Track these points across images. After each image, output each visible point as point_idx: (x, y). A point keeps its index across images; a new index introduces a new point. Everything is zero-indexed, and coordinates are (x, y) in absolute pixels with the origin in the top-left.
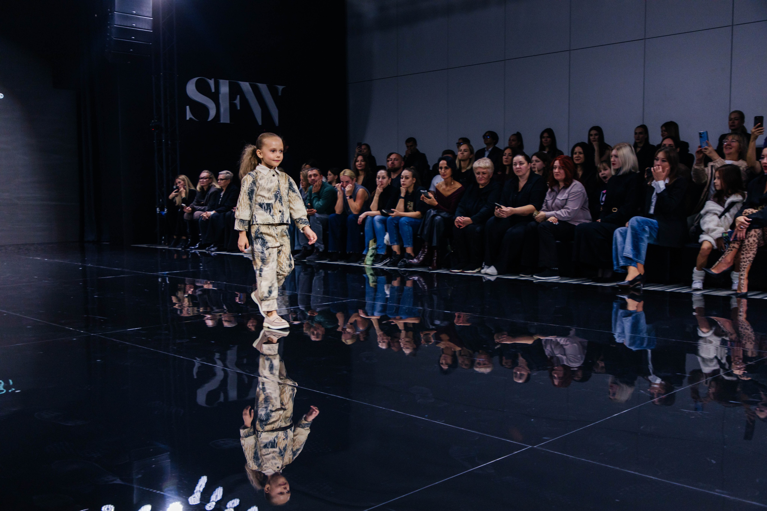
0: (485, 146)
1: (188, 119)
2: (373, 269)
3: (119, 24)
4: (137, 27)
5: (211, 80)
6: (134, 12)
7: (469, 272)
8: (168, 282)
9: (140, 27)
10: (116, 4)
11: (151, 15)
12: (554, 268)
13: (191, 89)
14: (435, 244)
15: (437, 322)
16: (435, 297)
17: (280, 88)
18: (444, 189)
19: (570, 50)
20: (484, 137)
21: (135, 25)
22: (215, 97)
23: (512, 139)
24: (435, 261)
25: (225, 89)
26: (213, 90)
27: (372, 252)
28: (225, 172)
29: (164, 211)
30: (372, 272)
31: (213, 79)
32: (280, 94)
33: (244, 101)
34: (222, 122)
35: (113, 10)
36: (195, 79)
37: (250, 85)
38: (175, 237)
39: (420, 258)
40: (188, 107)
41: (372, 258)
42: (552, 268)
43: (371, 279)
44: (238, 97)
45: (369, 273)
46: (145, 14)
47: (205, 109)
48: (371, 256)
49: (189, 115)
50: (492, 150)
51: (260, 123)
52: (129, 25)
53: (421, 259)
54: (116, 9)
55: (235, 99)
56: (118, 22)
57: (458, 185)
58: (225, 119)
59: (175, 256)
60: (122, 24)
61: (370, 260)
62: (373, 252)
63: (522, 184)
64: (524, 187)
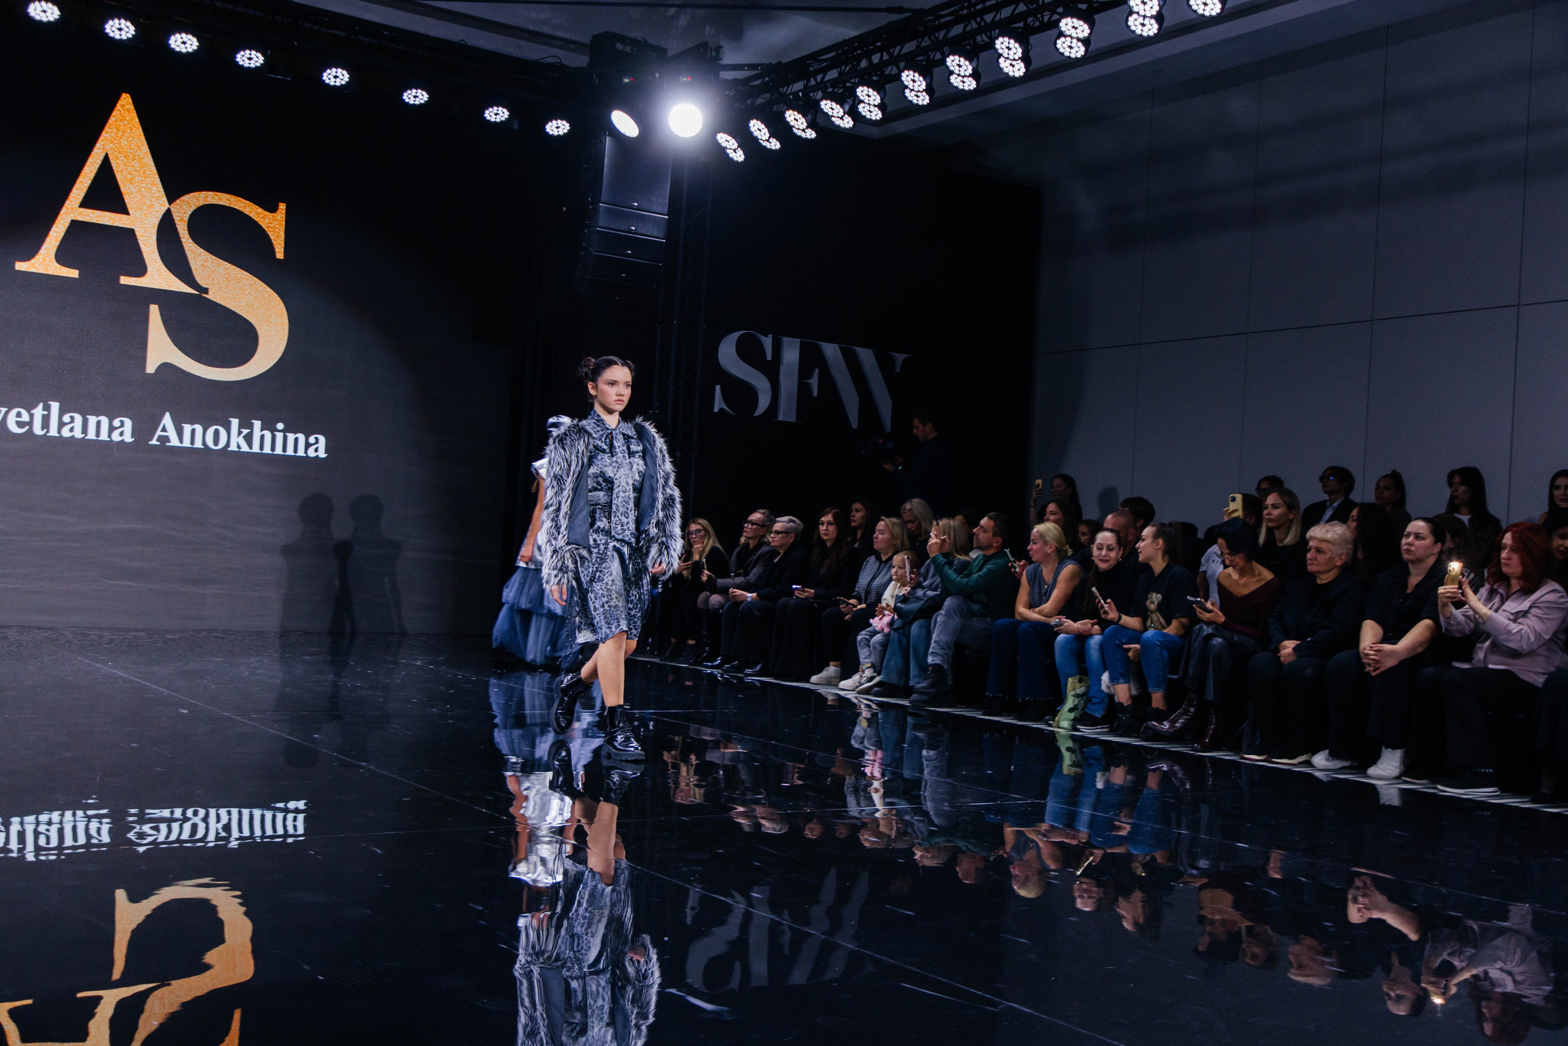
0: (1326, 497)
1: (716, 410)
2: (1073, 738)
3: (606, 226)
4: (639, 232)
5: (766, 336)
6: (636, 204)
7: (1283, 763)
8: (651, 728)
9: (644, 231)
10: (604, 190)
11: (665, 210)
12: (1483, 770)
13: (727, 353)
14: (1210, 695)
15: (1203, 863)
16: (1205, 810)
17: (900, 357)
18: (1236, 582)
19: (1519, 305)
20: (1323, 478)
21: (634, 228)
22: (771, 370)
23: (1382, 484)
24: (1211, 732)
25: (791, 355)
26: (769, 357)
27: (1073, 702)
28: (786, 518)
29: (657, 587)
30: (1070, 744)
31: (771, 336)
32: (898, 370)
33: (827, 380)
34: (780, 419)
35: (597, 200)
36: (736, 335)
37: (842, 350)
38: (673, 640)
39: (1176, 722)
40: (718, 388)
41: (1072, 715)
42: (1479, 770)
43: (1067, 758)
44: (817, 371)
45: (1064, 745)
46: (654, 208)
47: (751, 393)
48: (1071, 710)
49: (719, 404)
50: (1339, 506)
51: (855, 425)
52: (623, 229)
53: (1177, 725)
54: (603, 198)
55: (810, 376)
56: (603, 223)
57: (1268, 575)
58: (787, 413)
59: (671, 678)
60: (612, 227)
61: (1067, 719)
62: (1076, 703)
63: (1414, 580)
64: (1418, 585)
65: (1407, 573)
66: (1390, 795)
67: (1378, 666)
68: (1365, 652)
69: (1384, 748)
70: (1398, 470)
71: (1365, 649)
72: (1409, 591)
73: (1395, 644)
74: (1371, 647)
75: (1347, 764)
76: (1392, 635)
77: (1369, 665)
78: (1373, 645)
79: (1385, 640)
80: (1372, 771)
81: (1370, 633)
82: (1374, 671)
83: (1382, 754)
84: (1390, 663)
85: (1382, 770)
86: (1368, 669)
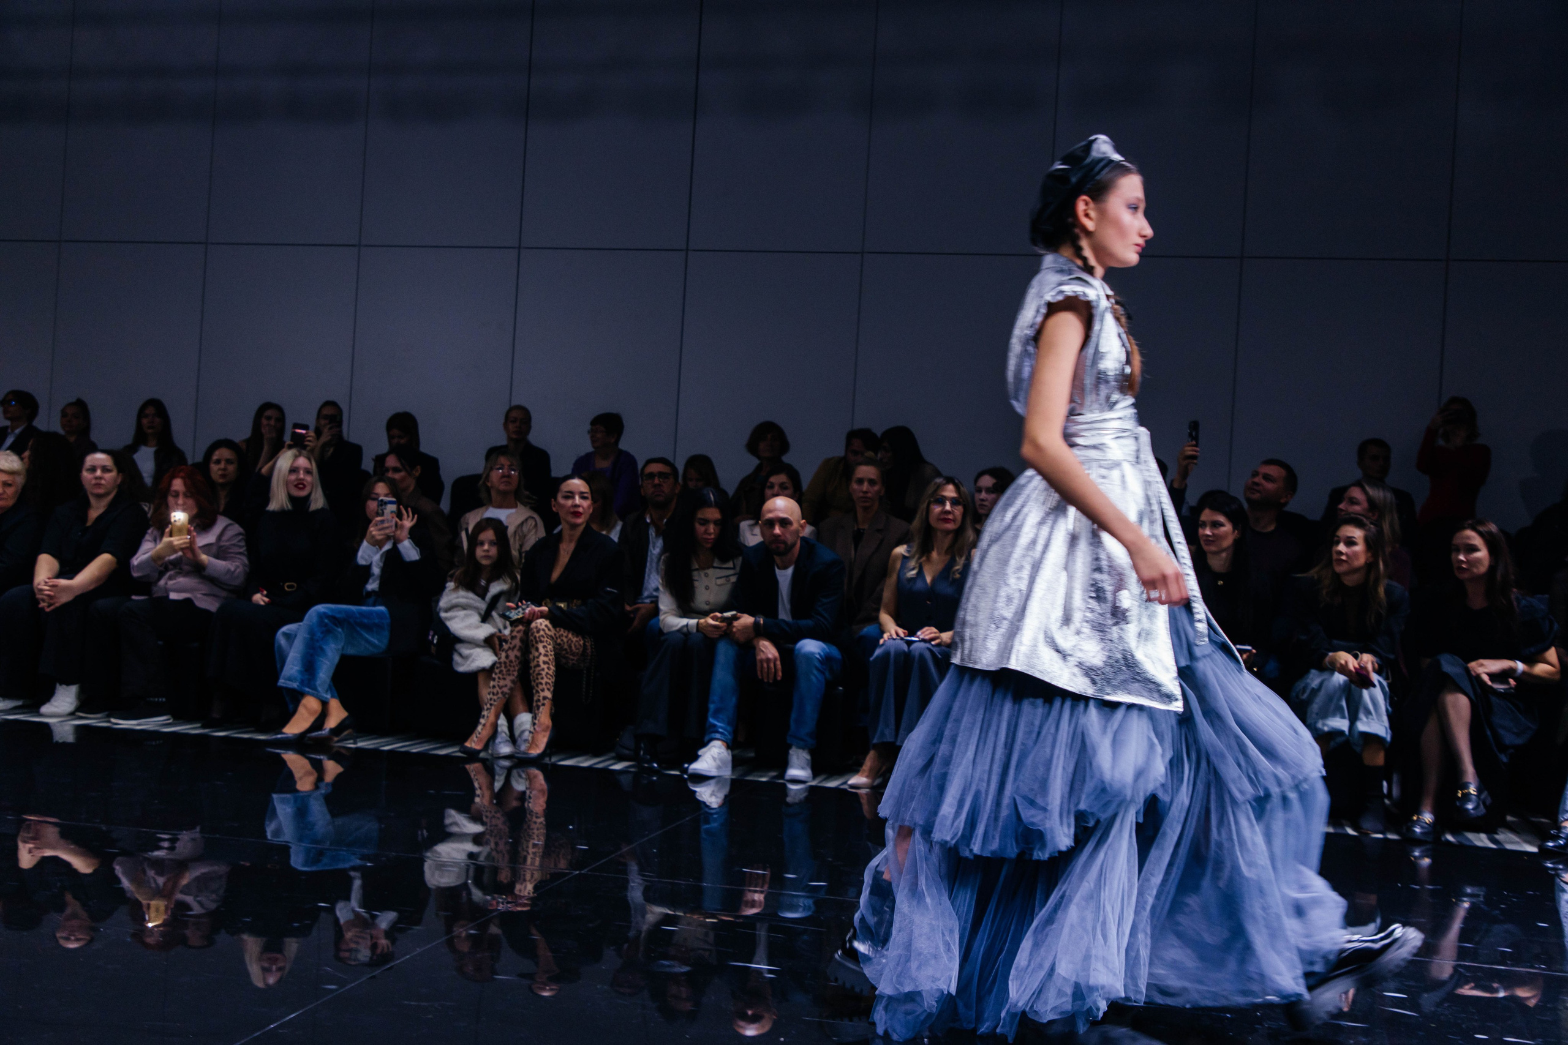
0: (8, 423)
20: (4, 401)
23: (67, 412)
42: (152, 700)
50: (21, 433)
63: (94, 514)
64: (99, 518)
65: (87, 505)
66: (64, 731)
67: (52, 602)
68: (40, 587)
69: (58, 685)
70: (84, 399)
71: (39, 584)
72: (89, 524)
73: (71, 578)
74: (46, 582)
75: (19, 703)
76: (68, 570)
77: (44, 601)
78: (47, 580)
79: (61, 574)
80: (45, 709)
81: (45, 567)
82: (49, 606)
83: (56, 691)
84: (65, 599)
85: (56, 707)
86: (42, 604)
